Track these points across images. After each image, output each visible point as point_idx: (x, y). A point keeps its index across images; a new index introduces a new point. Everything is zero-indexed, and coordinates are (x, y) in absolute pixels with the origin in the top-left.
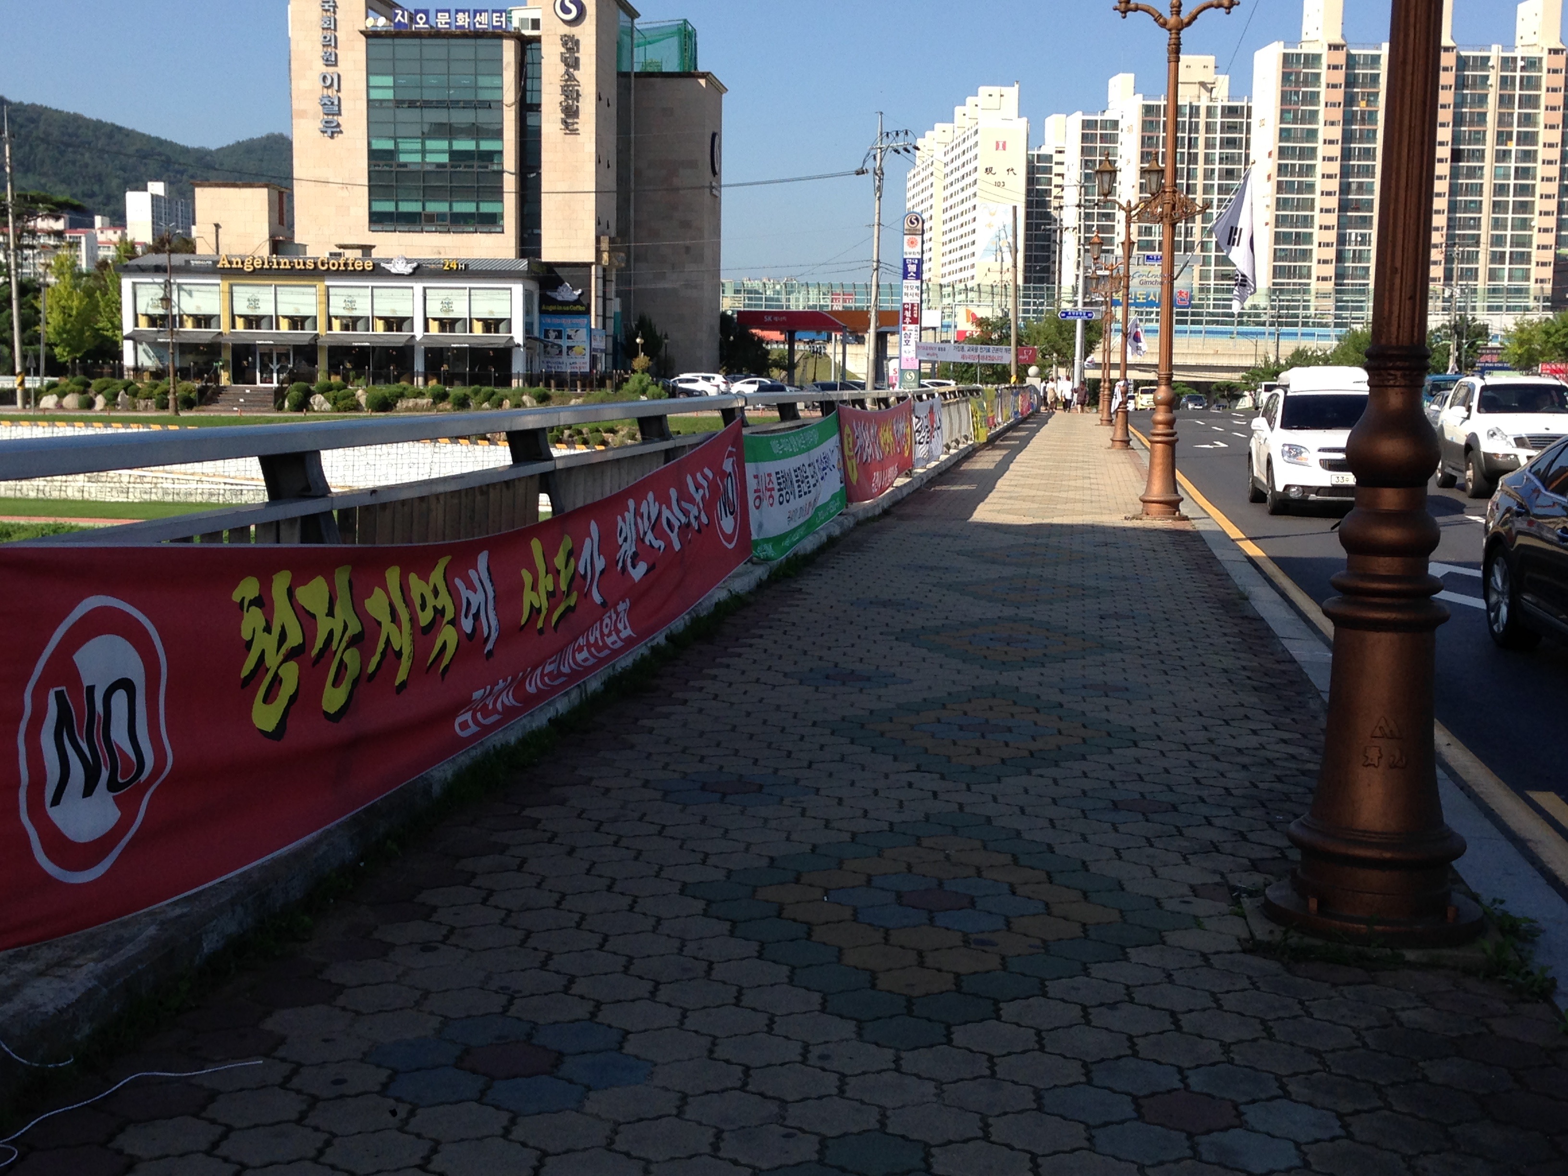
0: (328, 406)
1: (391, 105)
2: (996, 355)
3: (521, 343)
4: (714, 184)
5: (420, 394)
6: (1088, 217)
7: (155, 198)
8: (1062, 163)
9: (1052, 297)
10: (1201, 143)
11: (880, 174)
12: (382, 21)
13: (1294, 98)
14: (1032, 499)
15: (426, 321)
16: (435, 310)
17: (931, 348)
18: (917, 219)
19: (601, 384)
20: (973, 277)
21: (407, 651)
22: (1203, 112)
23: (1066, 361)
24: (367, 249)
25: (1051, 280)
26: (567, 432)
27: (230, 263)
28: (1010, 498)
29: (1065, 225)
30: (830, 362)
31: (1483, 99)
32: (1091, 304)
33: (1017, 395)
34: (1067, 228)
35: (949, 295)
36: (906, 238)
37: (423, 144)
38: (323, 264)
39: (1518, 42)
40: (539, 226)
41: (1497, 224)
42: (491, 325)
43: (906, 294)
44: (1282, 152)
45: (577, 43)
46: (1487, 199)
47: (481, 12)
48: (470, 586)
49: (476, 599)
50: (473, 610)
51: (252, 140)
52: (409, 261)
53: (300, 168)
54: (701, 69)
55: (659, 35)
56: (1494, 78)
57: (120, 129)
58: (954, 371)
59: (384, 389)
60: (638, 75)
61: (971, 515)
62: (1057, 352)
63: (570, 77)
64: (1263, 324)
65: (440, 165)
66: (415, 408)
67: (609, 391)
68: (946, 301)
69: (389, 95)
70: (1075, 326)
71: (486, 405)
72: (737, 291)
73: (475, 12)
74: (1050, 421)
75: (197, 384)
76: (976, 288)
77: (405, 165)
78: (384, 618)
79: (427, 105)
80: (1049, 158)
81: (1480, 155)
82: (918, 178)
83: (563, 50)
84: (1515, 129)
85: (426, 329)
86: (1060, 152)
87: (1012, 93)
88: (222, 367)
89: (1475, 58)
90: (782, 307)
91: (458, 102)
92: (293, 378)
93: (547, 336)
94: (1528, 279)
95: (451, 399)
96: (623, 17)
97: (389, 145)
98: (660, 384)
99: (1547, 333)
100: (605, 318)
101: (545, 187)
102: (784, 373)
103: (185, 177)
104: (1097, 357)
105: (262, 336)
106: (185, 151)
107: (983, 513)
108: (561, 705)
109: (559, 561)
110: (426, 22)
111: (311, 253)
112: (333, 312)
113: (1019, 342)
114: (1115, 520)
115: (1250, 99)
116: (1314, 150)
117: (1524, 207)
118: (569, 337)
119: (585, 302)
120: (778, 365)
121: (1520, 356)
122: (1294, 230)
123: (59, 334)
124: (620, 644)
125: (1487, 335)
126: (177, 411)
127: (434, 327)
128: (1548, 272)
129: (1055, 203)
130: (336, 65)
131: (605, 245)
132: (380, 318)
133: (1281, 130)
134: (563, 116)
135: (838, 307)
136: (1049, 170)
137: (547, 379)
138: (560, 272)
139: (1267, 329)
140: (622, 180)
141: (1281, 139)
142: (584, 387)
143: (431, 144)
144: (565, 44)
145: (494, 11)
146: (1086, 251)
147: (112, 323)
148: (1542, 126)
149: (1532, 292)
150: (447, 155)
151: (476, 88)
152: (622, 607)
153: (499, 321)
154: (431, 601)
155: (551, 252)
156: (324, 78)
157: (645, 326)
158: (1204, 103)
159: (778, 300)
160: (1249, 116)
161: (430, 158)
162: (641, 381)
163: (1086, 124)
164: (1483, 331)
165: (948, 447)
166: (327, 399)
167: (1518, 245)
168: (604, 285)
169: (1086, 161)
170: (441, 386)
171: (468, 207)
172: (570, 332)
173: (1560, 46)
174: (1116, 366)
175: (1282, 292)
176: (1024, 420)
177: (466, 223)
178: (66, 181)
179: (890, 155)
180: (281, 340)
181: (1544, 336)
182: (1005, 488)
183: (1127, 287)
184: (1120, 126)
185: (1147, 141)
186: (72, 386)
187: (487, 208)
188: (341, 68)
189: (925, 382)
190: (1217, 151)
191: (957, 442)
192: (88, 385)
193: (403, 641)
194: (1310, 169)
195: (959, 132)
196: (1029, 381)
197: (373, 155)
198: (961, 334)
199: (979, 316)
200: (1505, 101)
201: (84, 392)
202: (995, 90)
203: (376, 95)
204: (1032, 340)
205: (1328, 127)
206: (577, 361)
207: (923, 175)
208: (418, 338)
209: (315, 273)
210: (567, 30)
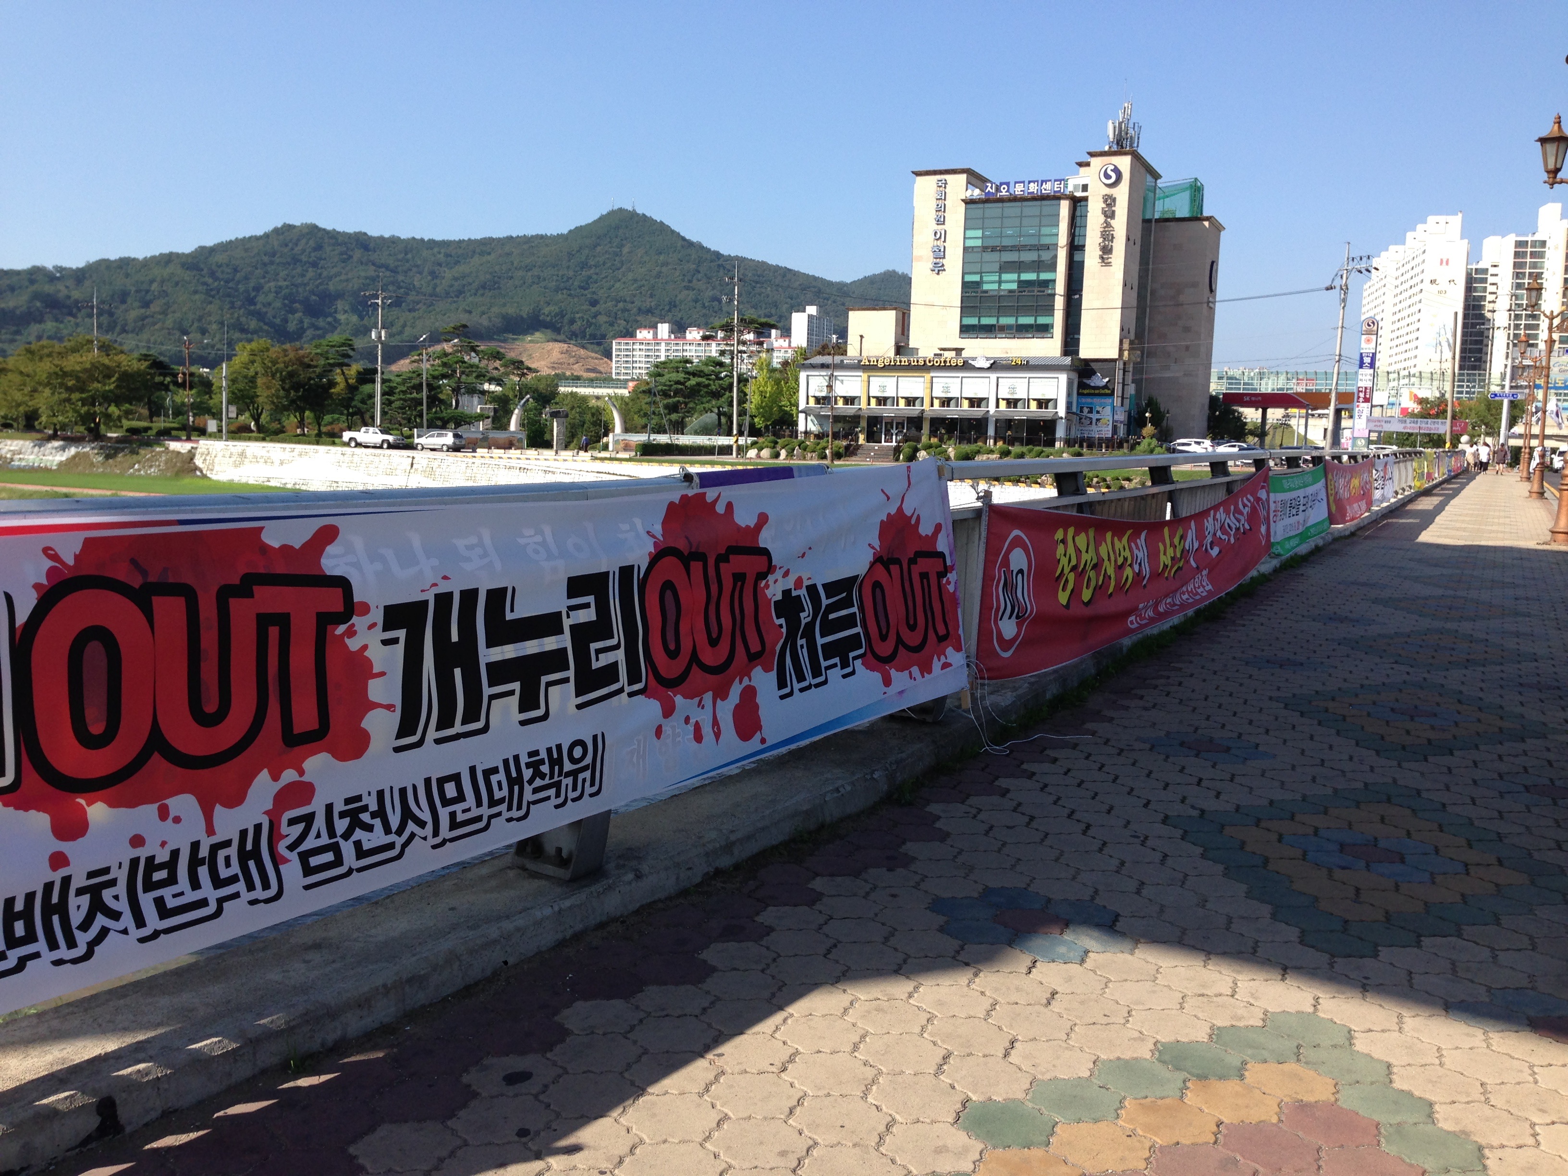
0: (928, 458)
1: (979, 250)
2: (1433, 426)
3: (1064, 416)
4: (1211, 299)
5: (991, 452)
6: (1518, 317)
7: (810, 317)
8: (1496, 275)
9: (1484, 382)
11: (1345, 289)
12: (977, 192)
14: (1464, 530)
15: (998, 400)
16: (1004, 393)
17: (1379, 421)
18: (1373, 323)
19: (1120, 446)
20: (1415, 366)
21: (1113, 576)
23: (1493, 432)
24: (959, 351)
25: (1483, 367)
26: (1095, 480)
27: (869, 361)
28: (1446, 528)
29: (1496, 326)
30: (1293, 432)
32: (1516, 387)
33: (1450, 457)
34: (1498, 328)
35: (1394, 380)
36: (1364, 337)
37: (1000, 277)
38: (930, 362)
40: (1078, 331)
42: (1043, 403)
43: (1361, 380)
45: (1114, 200)
47: (1046, 181)
48: (1138, 548)
49: (1140, 555)
50: (1139, 561)
51: (874, 275)
52: (988, 359)
53: (916, 296)
54: (1206, 214)
55: (1177, 189)
57: (790, 270)
58: (1397, 439)
59: (967, 448)
60: (1158, 221)
61: (1417, 538)
62: (1485, 424)
63: (1108, 225)
65: (1010, 291)
66: (988, 461)
67: (1126, 451)
68: (1392, 384)
69: (978, 243)
70: (1502, 404)
71: (1037, 458)
72: (1220, 378)
73: (1042, 182)
74: (1477, 477)
75: (845, 443)
76: (1417, 375)
77: (986, 292)
78: (1106, 558)
79: (1004, 249)
80: (1485, 271)
82: (1373, 289)
83: (1104, 206)
85: (997, 406)
86: (1495, 266)
87: (1456, 221)
88: (860, 431)
90: (1256, 390)
91: (1025, 246)
92: (906, 439)
93: (1082, 411)
95: (1012, 454)
96: (1149, 178)
97: (976, 278)
98: (1164, 446)
100: (1123, 398)
101: (1084, 305)
102: (1256, 439)
103: (830, 302)
104: (1519, 429)
105: (888, 411)
106: (830, 284)
107: (1426, 537)
108: (1175, 620)
109: (1176, 540)
110: (1008, 191)
111: (921, 354)
112: (934, 395)
113: (1454, 417)
114: (1531, 544)
118: (1098, 412)
119: (1111, 387)
120: (1252, 433)
123: (758, 409)
124: (1205, 594)
126: (832, 461)
127: (1003, 405)
129: (1489, 307)
130: (944, 224)
131: (1126, 346)
132: (966, 398)
134: (1101, 253)
135: (1301, 389)
136: (1485, 280)
137: (1081, 442)
138: (1093, 365)
140: (1141, 297)
142: (1107, 447)
143: (1005, 277)
144: (1105, 201)
145: (1055, 181)
146: (1515, 345)
147: (790, 402)
150: (1016, 284)
151: (1039, 235)
152: (1205, 572)
153: (1048, 401)
154: (1122, 553)
155: (1085, 352)
156: (936, 233)
157: (1152, 404)
159: (1252, 384)
161: (1004, 286)
162: (1149, 444)
163: (1519, 244)
165: (1397, 493)
166: (929, 454)
168: (1124, 375)
169: (1517, 273)
170: (1006, 446)
171: (1029, 320)
172: (1098, 408)
174: (1535, 437)
176: (1456, 477)
177: (1027, 331)
178: (755, 307)
179: (1355, 274)
180: (900, 413)
182: (1441, 522)
183: (1548, 376)
184: (1548, 245)
186: (767, 444)
187: (1042, 320)
188: (948, 226)
189: (1372, 447)
191: (1404, 490)
192: (776, 443)
193: (1111, 571)
195: (1409, 252)
196: (1461, 447)
197: (965, 285)
198: (1404, 411)
199: (1420, 396)
201: (774, 446)
202: (1442, 219)
203: (970, 243)
204: (1464, 415)
206: (1103, 429)
207: (1377, 286)
208: (992, 412)
209: (924, 367)
210: (1108, 191)
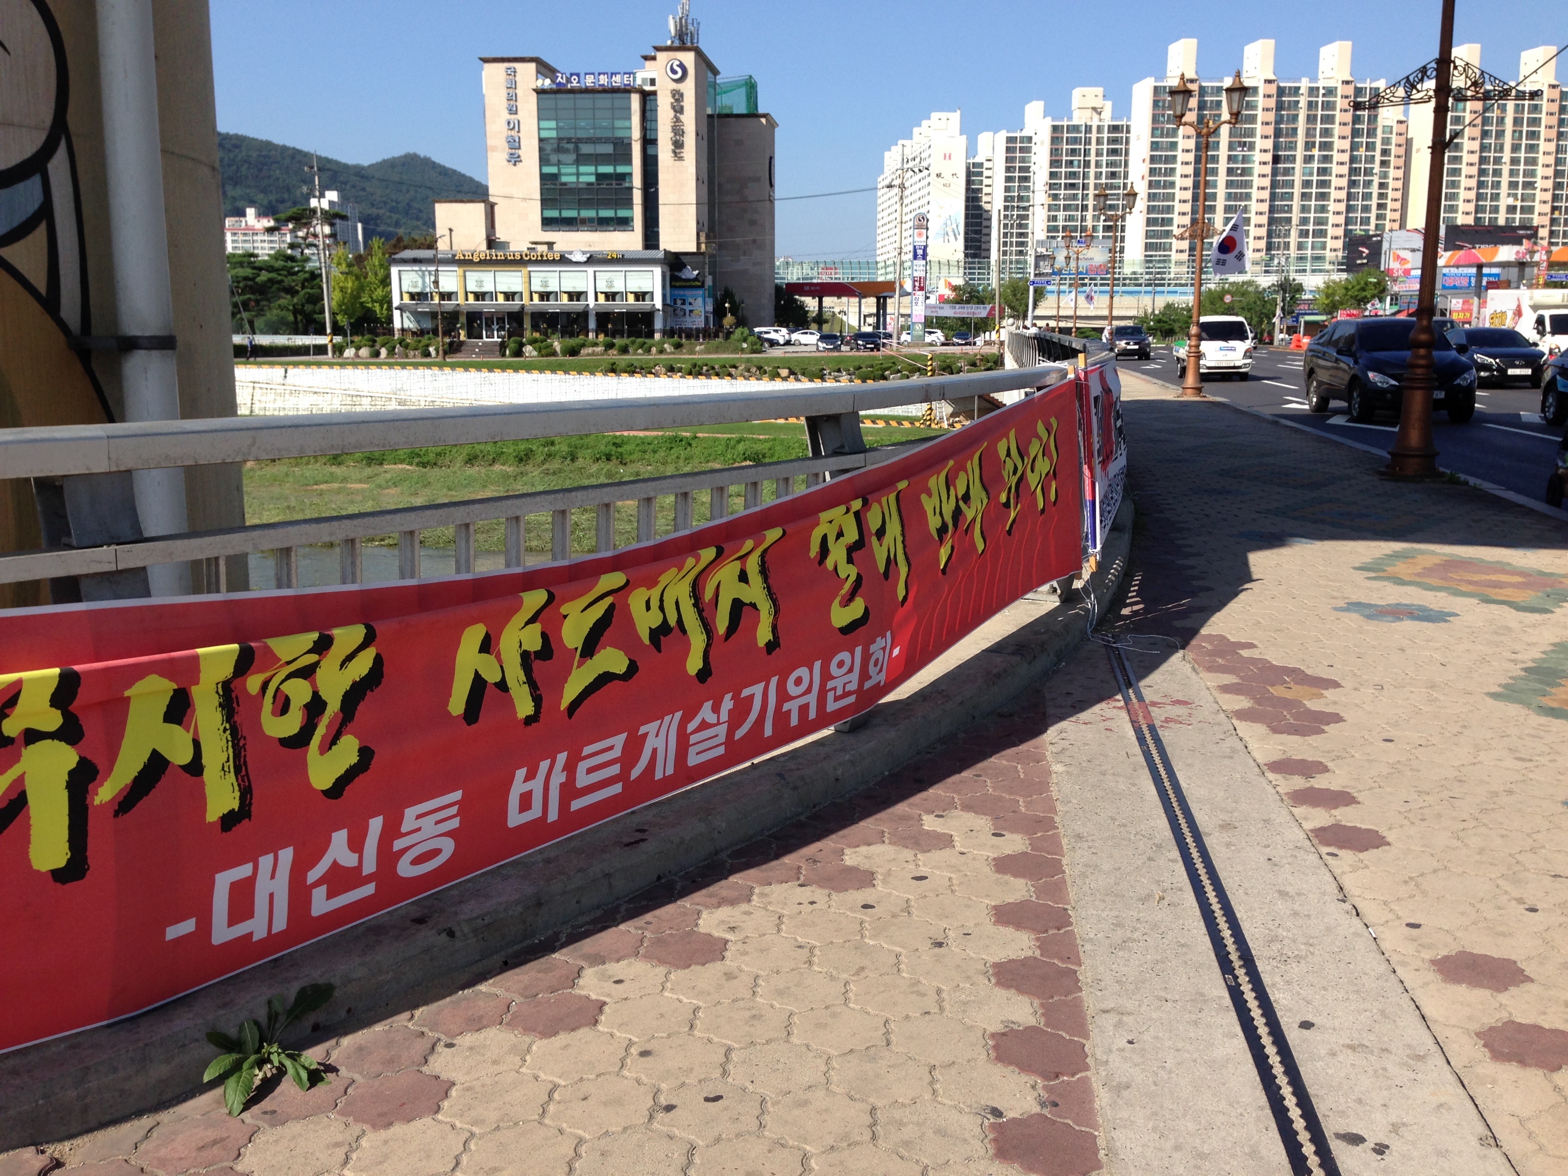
0: (535, 353)
1: (554, 141)
2: (977, 311)
3: (660, 308)
4: (771, 194)
5: (596, 345)
8: (991, 169)
10: (1093, 152)
12: (548, 82)
13: (1161, 119)
15: (596, 293)
16: (602, 287)
17: (932, 307)
18: (924, 218)
19: (714, 336)
22: (1094, 129)
24: (550, 245)
26: (705, 368)
27: (463, 256)
31: (1295, 118)
37: (577, 169)
38: (524, 256)
39: (1320, 76)
40: (657, 225)
41: (1304, 209)
42: (640, 296)
43: (916, 271)
44: (1153, 159)
45: (682, 95)
46: (1297, 191)
47: (616, 74)
52: (584, 253)
53: (494, 187)
54: (761, 111)
55: (734, 86)
56: (1303, 102)
59: (572, 342)
60: (720, 116)
63: (678, 120)
64: (1140, 285)
65: (589, 184)
66: (593, 354)
67: (721, 340)
69: (553, 134)
71: (640, 351)
73: (612, 74)
75: (447, 340)
77: (565, 184)
79: (580, 141)
80: (981, 165)
81: (1293, 159)
83: (673, 100)
84: (1318, 140)
85: (596, 300)
86: (990, 160)
87: (955, 117)
88: (461, 328)
89: (1290, 88)
90: (811, 279)
91: (601, 139)
92: (509, 335)
93: (675, 303)
94: (1324, 248)
95: (617, 347)
96: (710, 75)
97: (553, 170)
99: (1346, 289)
101: (661, 199)
105: (487, 306)
110: (579, 82)
111: (511, 248)
112: (533, 289)
115: (1129, 119)
116: (1175, 157)
117: (1323, 196)
118: (690, 304)
119: (701, 279)
120: (813, 319)
121: (1327, 305)
122: (1160, 216)
123: (338, 306)
125: (1303, 290)
126: (444, 358)
127: (602, 298)
128: (1339, 244)
129: (985, 199)
130: (516, 113)
131: (703, 239)
132: (565, 292)
133: (1152, 143)
134: (673, 147)
136: (980, 174)
137: (679, 333)
138: (685, 259)
139: (1143, 289)
140: (711, 192)
141: (1152, 150)
142: (703, 338)
143: (583, 169)
144: (673, 96)
145: (624, 73)
148: (1336, 137)
149: (1327, 259)
150: (594, 177)
151: (613, 128)
153: (645, 293)
155: (669, 246)
156: (509, 123)
157: (729, 295)
158: (1095, 123)
160: (1128, 131)
161: (583, 179)
162: (742, 333)
163: (1010, 140)
164: (1299, 288)
166: (535, 349)
167: (1319, 224)
169: (1009, 167)
170: (608, 339)
171: (609, 213)
172: (691, 300)
173: (1350, 79)
175: (1151, 261)
177: (608, 224)
180: (499, 309)
181: (1344, 291)
184: (1034, 141)
185: (1055, 152)
186: (364, 342)
187: (622, 213)
188: (520, 116)
190: (1104, 158)
192: (375, 341)
194: (1172, 171)
195: (916, 147)
197: (544, 177)
198: (941, 297)
199: (953, 284)
200: (1311, 119)
201: (373, 346)
202: (943, 115)
203: (545, 134)
205: (1186, 140)
206: (697, 320)
208: (591, 306)
209: (519, 262)
210: (675, 86)
